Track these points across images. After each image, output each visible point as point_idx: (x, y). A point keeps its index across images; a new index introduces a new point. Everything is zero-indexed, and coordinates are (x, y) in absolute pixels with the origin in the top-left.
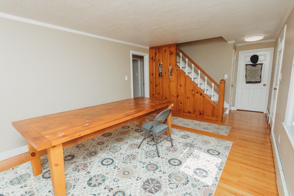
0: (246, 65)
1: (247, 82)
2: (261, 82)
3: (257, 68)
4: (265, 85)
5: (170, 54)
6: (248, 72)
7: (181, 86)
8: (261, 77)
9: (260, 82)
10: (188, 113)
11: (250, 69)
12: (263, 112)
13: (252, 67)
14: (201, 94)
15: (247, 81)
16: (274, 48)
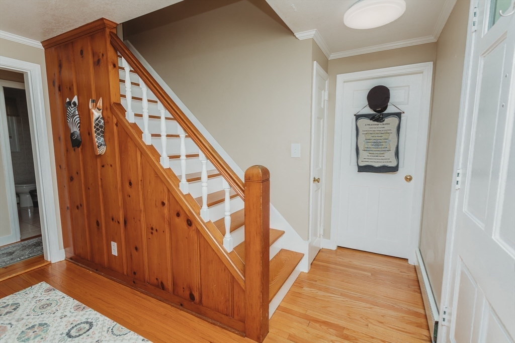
0: (358, 117)
1: (362, 169)
2: (399, 169)
3: (387, 127)
4: (409, 179)
5: (94, 63)
6: (362, 137)
7: (130, 184)
8: (397, 154)
9: (394, 169)
10: (157, 286)
11: (367, 128)
12: (406, 260)
13: (371, 122)
14: (189, 223)
15: (361, 164)
16: (432, 63)
